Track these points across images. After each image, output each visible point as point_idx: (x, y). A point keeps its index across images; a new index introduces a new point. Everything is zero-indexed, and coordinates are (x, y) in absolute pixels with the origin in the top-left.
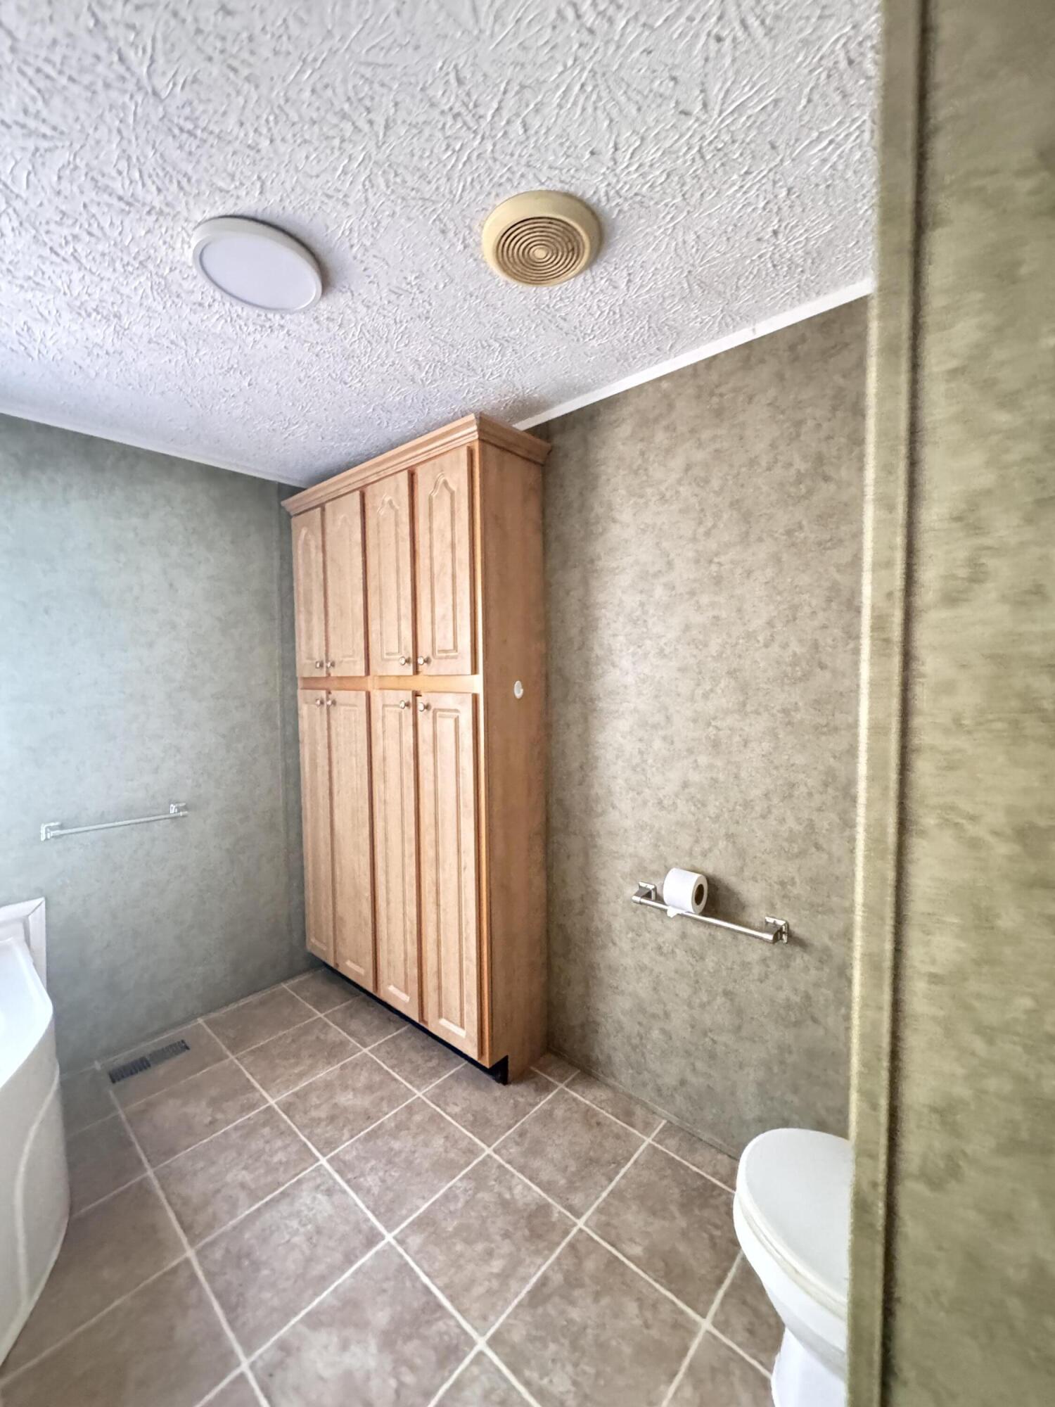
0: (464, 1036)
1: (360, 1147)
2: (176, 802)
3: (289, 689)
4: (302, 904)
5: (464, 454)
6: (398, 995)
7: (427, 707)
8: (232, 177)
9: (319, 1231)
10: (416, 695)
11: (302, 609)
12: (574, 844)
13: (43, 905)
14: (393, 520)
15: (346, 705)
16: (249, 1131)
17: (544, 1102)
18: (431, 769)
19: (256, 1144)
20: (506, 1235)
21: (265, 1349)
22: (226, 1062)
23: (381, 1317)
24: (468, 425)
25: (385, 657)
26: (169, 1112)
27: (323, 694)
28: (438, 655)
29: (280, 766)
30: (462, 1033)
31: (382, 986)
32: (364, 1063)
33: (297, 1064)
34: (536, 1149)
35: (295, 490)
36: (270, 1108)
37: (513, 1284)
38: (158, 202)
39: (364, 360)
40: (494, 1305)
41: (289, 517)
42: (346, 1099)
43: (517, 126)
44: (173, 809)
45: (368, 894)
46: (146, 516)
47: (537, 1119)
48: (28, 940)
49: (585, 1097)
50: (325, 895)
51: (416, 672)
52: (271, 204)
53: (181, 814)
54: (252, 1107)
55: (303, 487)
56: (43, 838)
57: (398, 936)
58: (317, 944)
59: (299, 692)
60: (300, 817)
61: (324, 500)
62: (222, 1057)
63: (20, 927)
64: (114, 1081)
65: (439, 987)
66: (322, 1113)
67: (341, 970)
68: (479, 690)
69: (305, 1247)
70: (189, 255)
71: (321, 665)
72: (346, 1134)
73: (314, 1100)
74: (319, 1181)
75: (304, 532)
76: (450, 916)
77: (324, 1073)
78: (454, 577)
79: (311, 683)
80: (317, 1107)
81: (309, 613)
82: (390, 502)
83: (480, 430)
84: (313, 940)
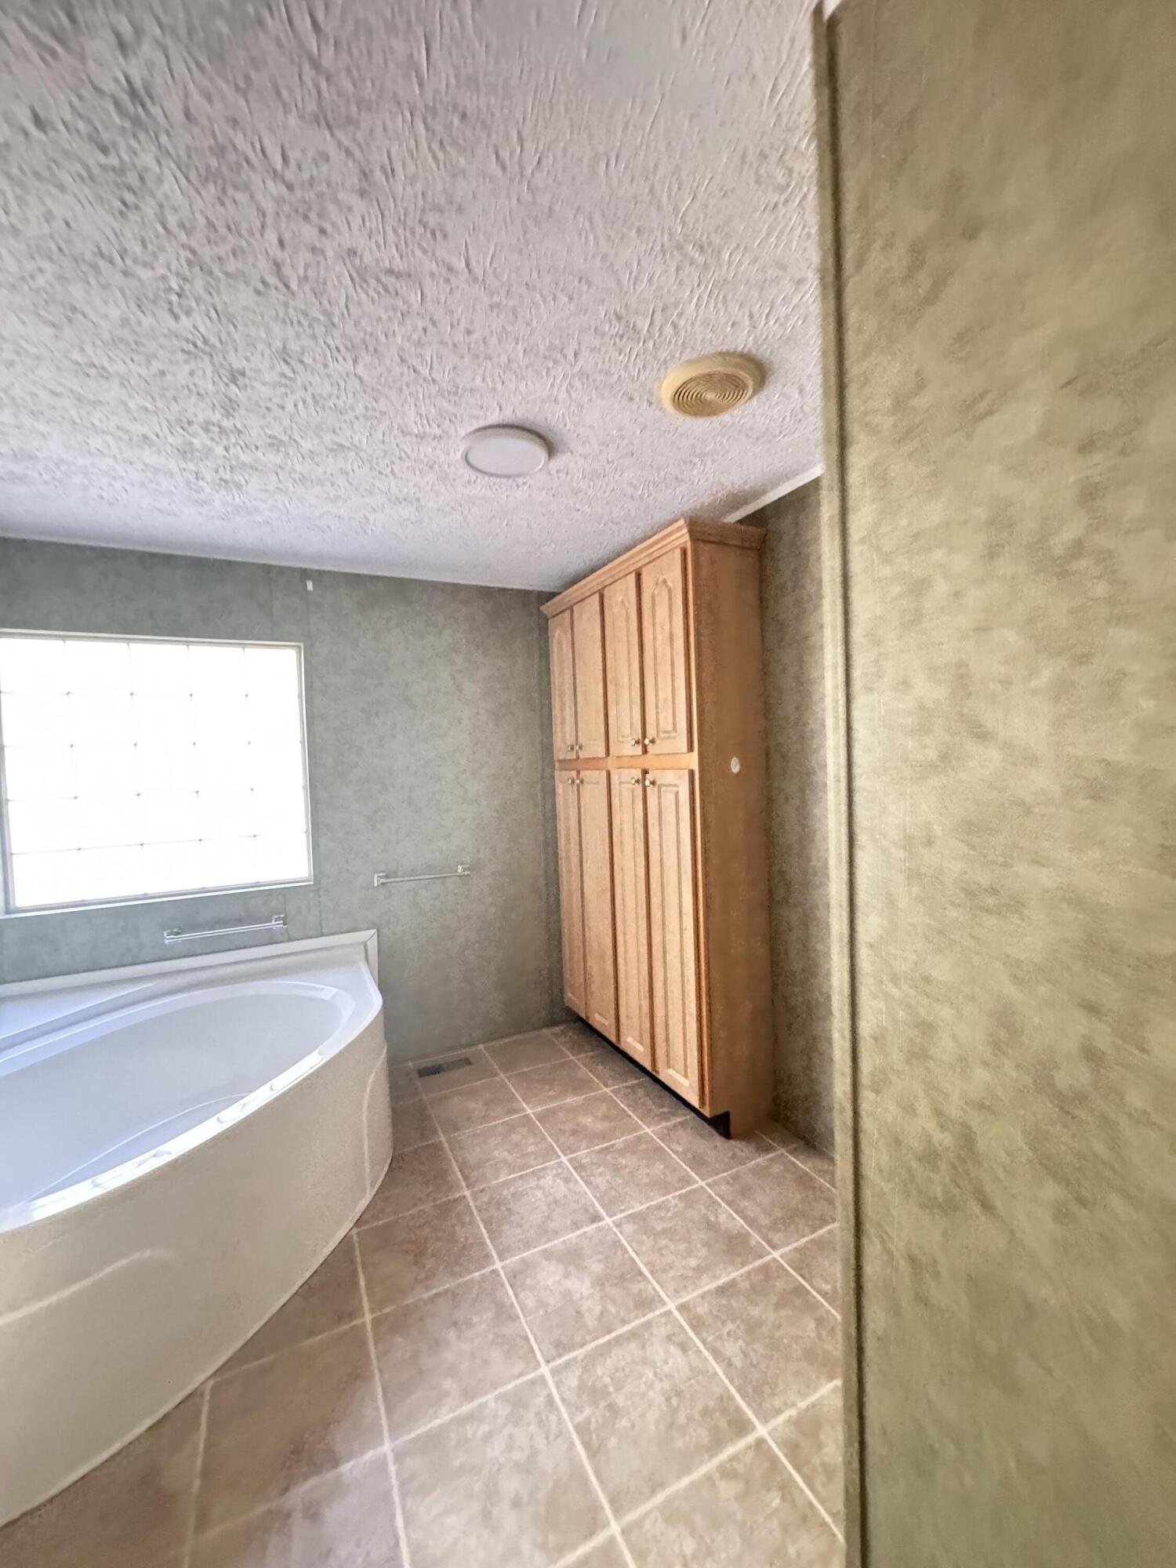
0: (687, 1085)
1: (593, 1156)
2: (462, 864)
3: (548, 770)
4: (560, 960)
5: (678, 554)
6: (634, 1045)
7: (653, 783)
8: (482, 407)
9: (556, 1202)
10: (645, 772)
11: (557, 697)
12: (793, 916)
13: (376, 934)
14: (624, 615)
15: (592, 783)
16: (511, 1128)
17: (762, 1160)
18: (658, 838)
19: (516, 1137)
20: (706, 1244)
21: (513, 1260)
22: (497, 1078)
23: (597, 1267)
24: (679, 529)
25: (621, 739)
26: (456, 1104)
27: (574, 773)
28: (662, 735)
29: (541, 838)
30: (685, 1082)
31: (622, 1040)
32: (604, 1098)
33: (550, 1090)
34: (745, 1192)
35: (553, 595)
36: (527, 1116)
37: (705, 1278)
38: (438, 432)
39: (590, 492)
40: (685, 1287)
41: (547, 620)
42: (587, 1121)
43: (668, 330)
44: (460, 869)
45: (610, 953)
46: (440, 633)
47: (753, 1171)
48: (367, 959)
49: (804, 1164)
50: (578, 956)
51: (645, 751)
52: (508, 416)
53: (466, 873)
54: (517, 1112)
55: (556, 591)
56: (376, 885)
57: (634, 992)
58: (573, 998)
59: (556, 773)
60: (558, 883)
61: (572, 603)
62: (496, 1075)
63: (362, 948)
64: (421, 1076)
65: (667, 1040)
66: (568, 1127)
67: (590, 1022)
68: (695, 767)
69: (544, 1208)
70: (459, 456)
71: (572, 749)
72: (584, 1144)
73: (561, 1115)
74: (560, 1171)
75: (558, 632)
76: (674, 974)
77: (571, 1100)
78: (672, 664)
79: (566, 764)
80: (563, 1123)
81: (563, 704)
82: (622, 602)
83: (690, 532)
84: (570, 995)
